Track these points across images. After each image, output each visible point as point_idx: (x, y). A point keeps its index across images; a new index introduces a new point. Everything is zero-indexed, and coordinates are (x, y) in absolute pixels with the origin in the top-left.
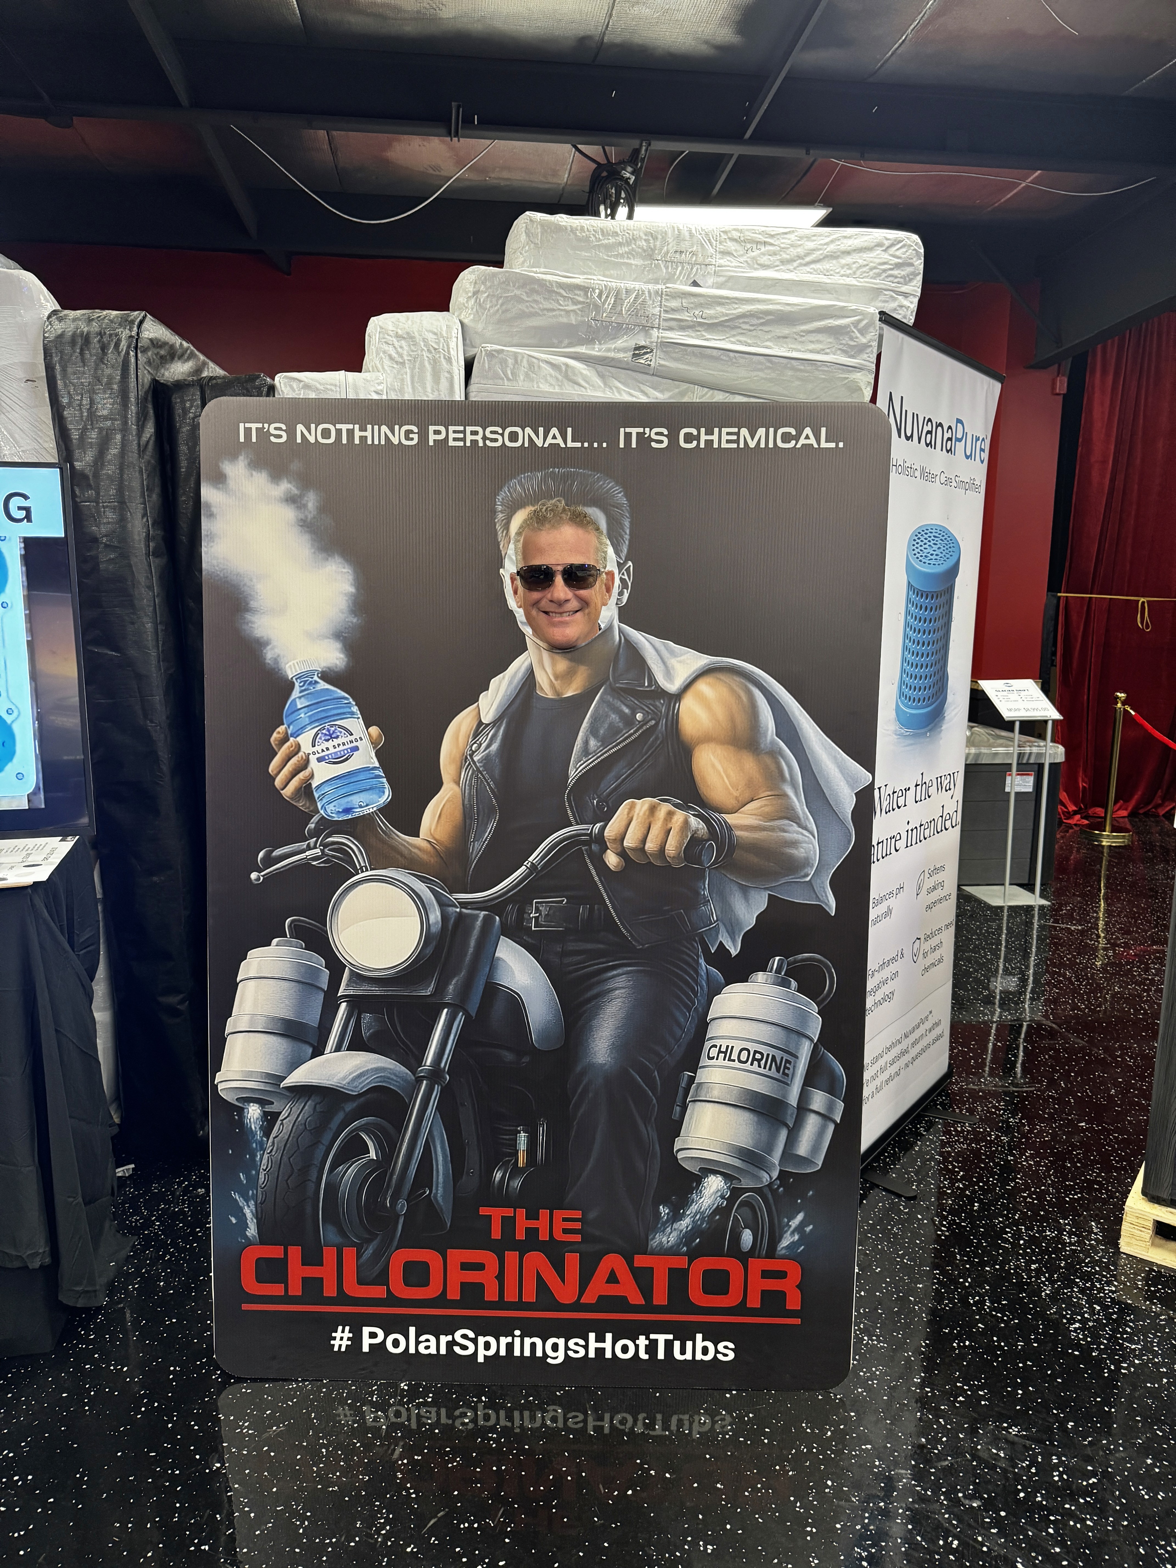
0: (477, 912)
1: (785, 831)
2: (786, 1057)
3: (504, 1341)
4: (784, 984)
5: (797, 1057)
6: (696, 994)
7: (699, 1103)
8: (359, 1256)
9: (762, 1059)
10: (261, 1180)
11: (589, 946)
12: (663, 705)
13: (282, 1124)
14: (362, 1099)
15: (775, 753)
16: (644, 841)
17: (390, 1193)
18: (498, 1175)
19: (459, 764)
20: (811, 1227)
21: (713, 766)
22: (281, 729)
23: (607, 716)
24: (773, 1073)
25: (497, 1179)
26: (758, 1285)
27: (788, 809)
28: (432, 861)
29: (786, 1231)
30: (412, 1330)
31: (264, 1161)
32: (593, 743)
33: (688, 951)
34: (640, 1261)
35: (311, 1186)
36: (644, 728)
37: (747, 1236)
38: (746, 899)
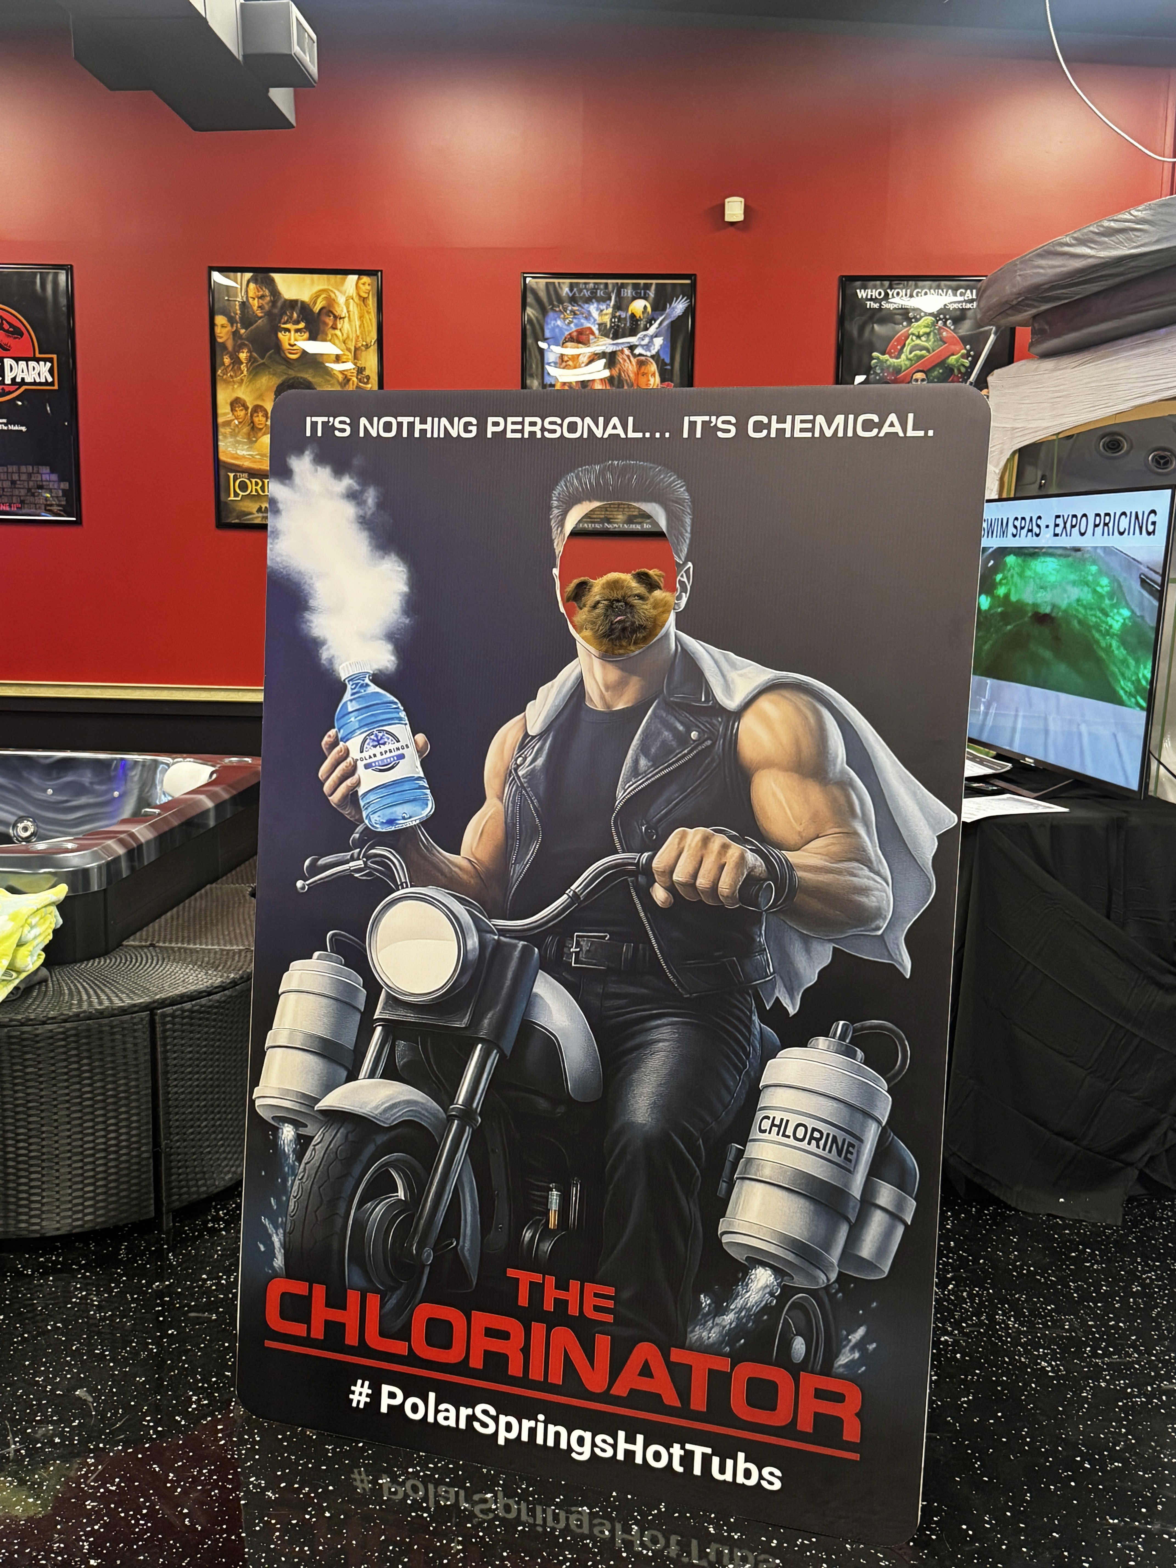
0: (516, 941)
1: (855, 875)
2: (849, 1139)
3: (527, 1424)
4: (849, 1053)
5: (861, 1141)
6: (747, 1055)
7: (747, 1182)
8: (382, 1305)
9: (821, 1138)
10: (291, 1207)
11: (632, 990)
12: (720, 723)
13: (314, 1149)
14: (393, 1133)
15: (845, 785)
16: (695, 876)
17: (416, 1239)
18: (528, 1235)
19: (503, 778)
20: (874, 1345)
21: (774, 795)
22: (332, 732)
23: (660, 733)
24: (833, 1156)
25: (527, 1239)
26: (810, 1407)
27: (858, 850)
28: (472, 882)
29: (845, 1346)
30: (432, 1396)
31: (295, 1188)
32: (643, 762)
33: (741, 1006)
34: (677, 1355)
35: (339, 1221)
36: (700, 748)
37: (799, 1345)
38: (808, 951)
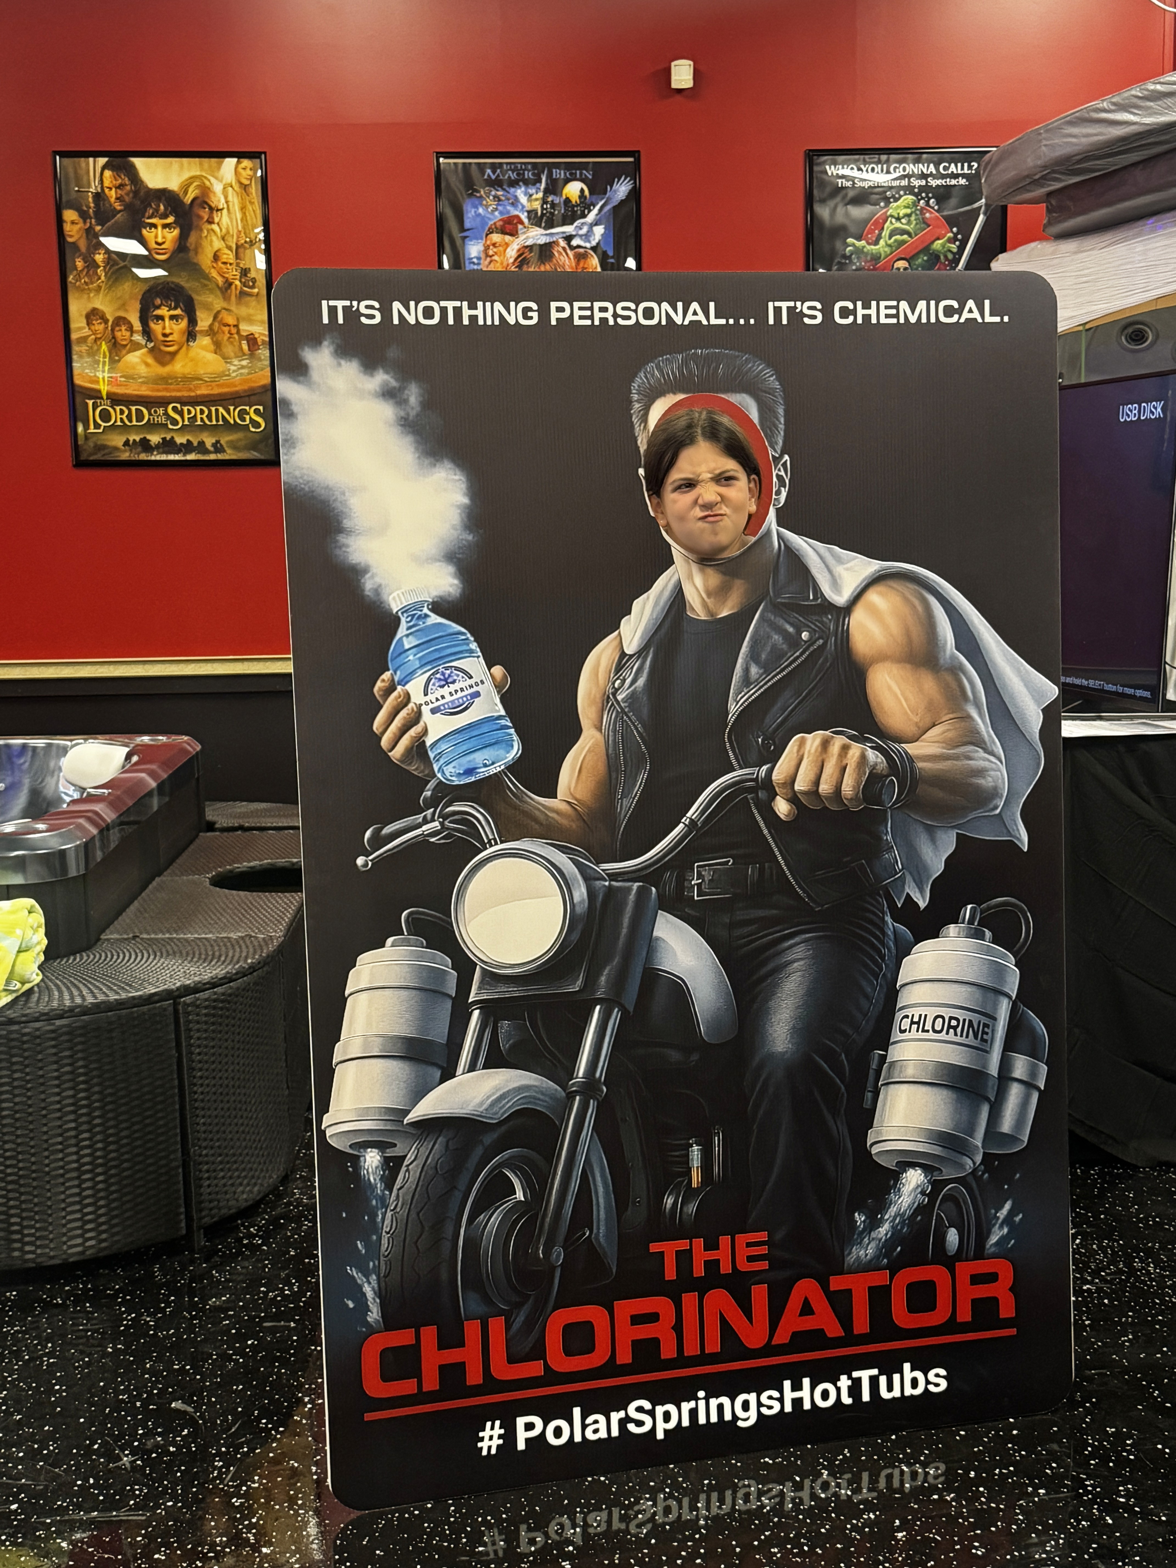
0: (630, 884)
1: (970, 759)
2: (984, 1020)
3: (686, 1406)
4: (978, 935)
5: (995, 1019)
6: (883, 957)
7: (892, 1086)
8: (508, 1327)
9: (958, 1026)
10: (384, 1246)
11: (761, 913)
12: (830, 620)
13: (408, 1170)
14: (503, 1128)
15: (956, 670)
16: (817, 782)
17: (542, 1241)
18: (669, 1201)
19: (600, 705)
21: (890, 688)
22: (386, 676)
23: (769, 637)
24: (971, 1041)
25: (669, 1206)
26: (969, 1293)
27: (972, 732)
28: (574, 826)
29: (995, 1225)
30: (577, 1412)
31: (387, 1222)
32: (754, 670)
33: (872, 908)
34: (836, 1283)
35: (447, 1245)
36: (811, 649)
37: (952, 1237)
38: (933, 840)
